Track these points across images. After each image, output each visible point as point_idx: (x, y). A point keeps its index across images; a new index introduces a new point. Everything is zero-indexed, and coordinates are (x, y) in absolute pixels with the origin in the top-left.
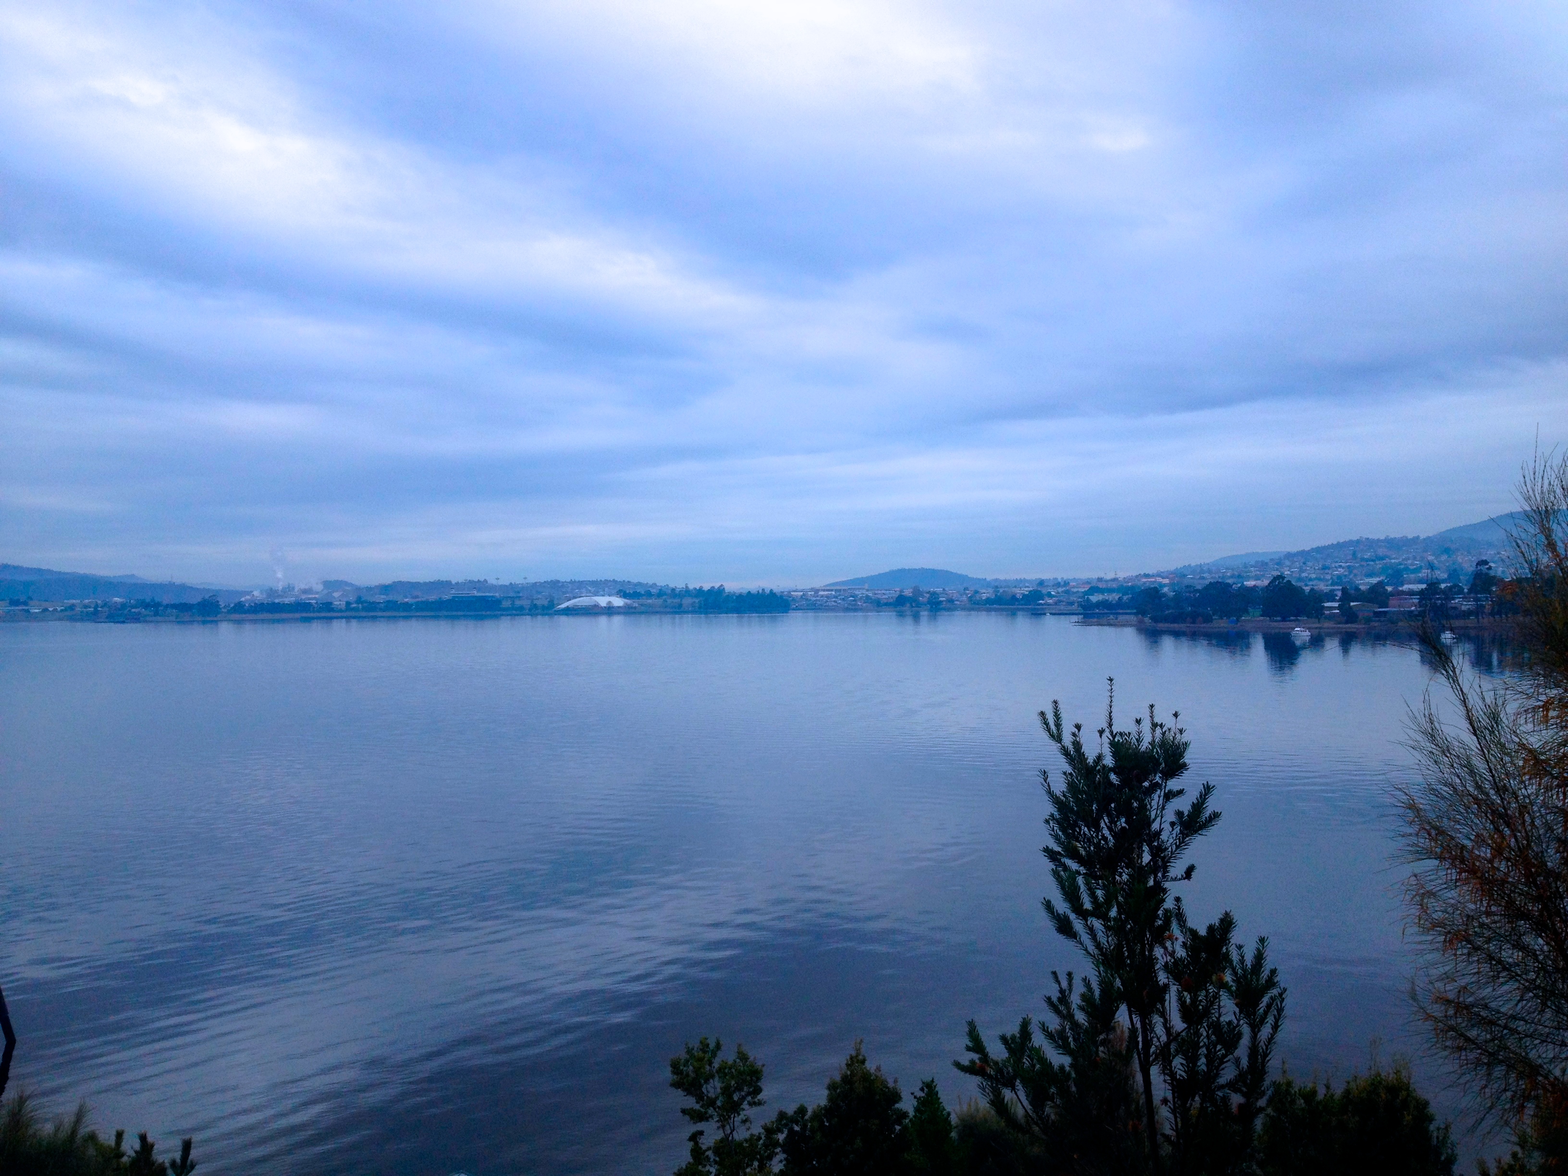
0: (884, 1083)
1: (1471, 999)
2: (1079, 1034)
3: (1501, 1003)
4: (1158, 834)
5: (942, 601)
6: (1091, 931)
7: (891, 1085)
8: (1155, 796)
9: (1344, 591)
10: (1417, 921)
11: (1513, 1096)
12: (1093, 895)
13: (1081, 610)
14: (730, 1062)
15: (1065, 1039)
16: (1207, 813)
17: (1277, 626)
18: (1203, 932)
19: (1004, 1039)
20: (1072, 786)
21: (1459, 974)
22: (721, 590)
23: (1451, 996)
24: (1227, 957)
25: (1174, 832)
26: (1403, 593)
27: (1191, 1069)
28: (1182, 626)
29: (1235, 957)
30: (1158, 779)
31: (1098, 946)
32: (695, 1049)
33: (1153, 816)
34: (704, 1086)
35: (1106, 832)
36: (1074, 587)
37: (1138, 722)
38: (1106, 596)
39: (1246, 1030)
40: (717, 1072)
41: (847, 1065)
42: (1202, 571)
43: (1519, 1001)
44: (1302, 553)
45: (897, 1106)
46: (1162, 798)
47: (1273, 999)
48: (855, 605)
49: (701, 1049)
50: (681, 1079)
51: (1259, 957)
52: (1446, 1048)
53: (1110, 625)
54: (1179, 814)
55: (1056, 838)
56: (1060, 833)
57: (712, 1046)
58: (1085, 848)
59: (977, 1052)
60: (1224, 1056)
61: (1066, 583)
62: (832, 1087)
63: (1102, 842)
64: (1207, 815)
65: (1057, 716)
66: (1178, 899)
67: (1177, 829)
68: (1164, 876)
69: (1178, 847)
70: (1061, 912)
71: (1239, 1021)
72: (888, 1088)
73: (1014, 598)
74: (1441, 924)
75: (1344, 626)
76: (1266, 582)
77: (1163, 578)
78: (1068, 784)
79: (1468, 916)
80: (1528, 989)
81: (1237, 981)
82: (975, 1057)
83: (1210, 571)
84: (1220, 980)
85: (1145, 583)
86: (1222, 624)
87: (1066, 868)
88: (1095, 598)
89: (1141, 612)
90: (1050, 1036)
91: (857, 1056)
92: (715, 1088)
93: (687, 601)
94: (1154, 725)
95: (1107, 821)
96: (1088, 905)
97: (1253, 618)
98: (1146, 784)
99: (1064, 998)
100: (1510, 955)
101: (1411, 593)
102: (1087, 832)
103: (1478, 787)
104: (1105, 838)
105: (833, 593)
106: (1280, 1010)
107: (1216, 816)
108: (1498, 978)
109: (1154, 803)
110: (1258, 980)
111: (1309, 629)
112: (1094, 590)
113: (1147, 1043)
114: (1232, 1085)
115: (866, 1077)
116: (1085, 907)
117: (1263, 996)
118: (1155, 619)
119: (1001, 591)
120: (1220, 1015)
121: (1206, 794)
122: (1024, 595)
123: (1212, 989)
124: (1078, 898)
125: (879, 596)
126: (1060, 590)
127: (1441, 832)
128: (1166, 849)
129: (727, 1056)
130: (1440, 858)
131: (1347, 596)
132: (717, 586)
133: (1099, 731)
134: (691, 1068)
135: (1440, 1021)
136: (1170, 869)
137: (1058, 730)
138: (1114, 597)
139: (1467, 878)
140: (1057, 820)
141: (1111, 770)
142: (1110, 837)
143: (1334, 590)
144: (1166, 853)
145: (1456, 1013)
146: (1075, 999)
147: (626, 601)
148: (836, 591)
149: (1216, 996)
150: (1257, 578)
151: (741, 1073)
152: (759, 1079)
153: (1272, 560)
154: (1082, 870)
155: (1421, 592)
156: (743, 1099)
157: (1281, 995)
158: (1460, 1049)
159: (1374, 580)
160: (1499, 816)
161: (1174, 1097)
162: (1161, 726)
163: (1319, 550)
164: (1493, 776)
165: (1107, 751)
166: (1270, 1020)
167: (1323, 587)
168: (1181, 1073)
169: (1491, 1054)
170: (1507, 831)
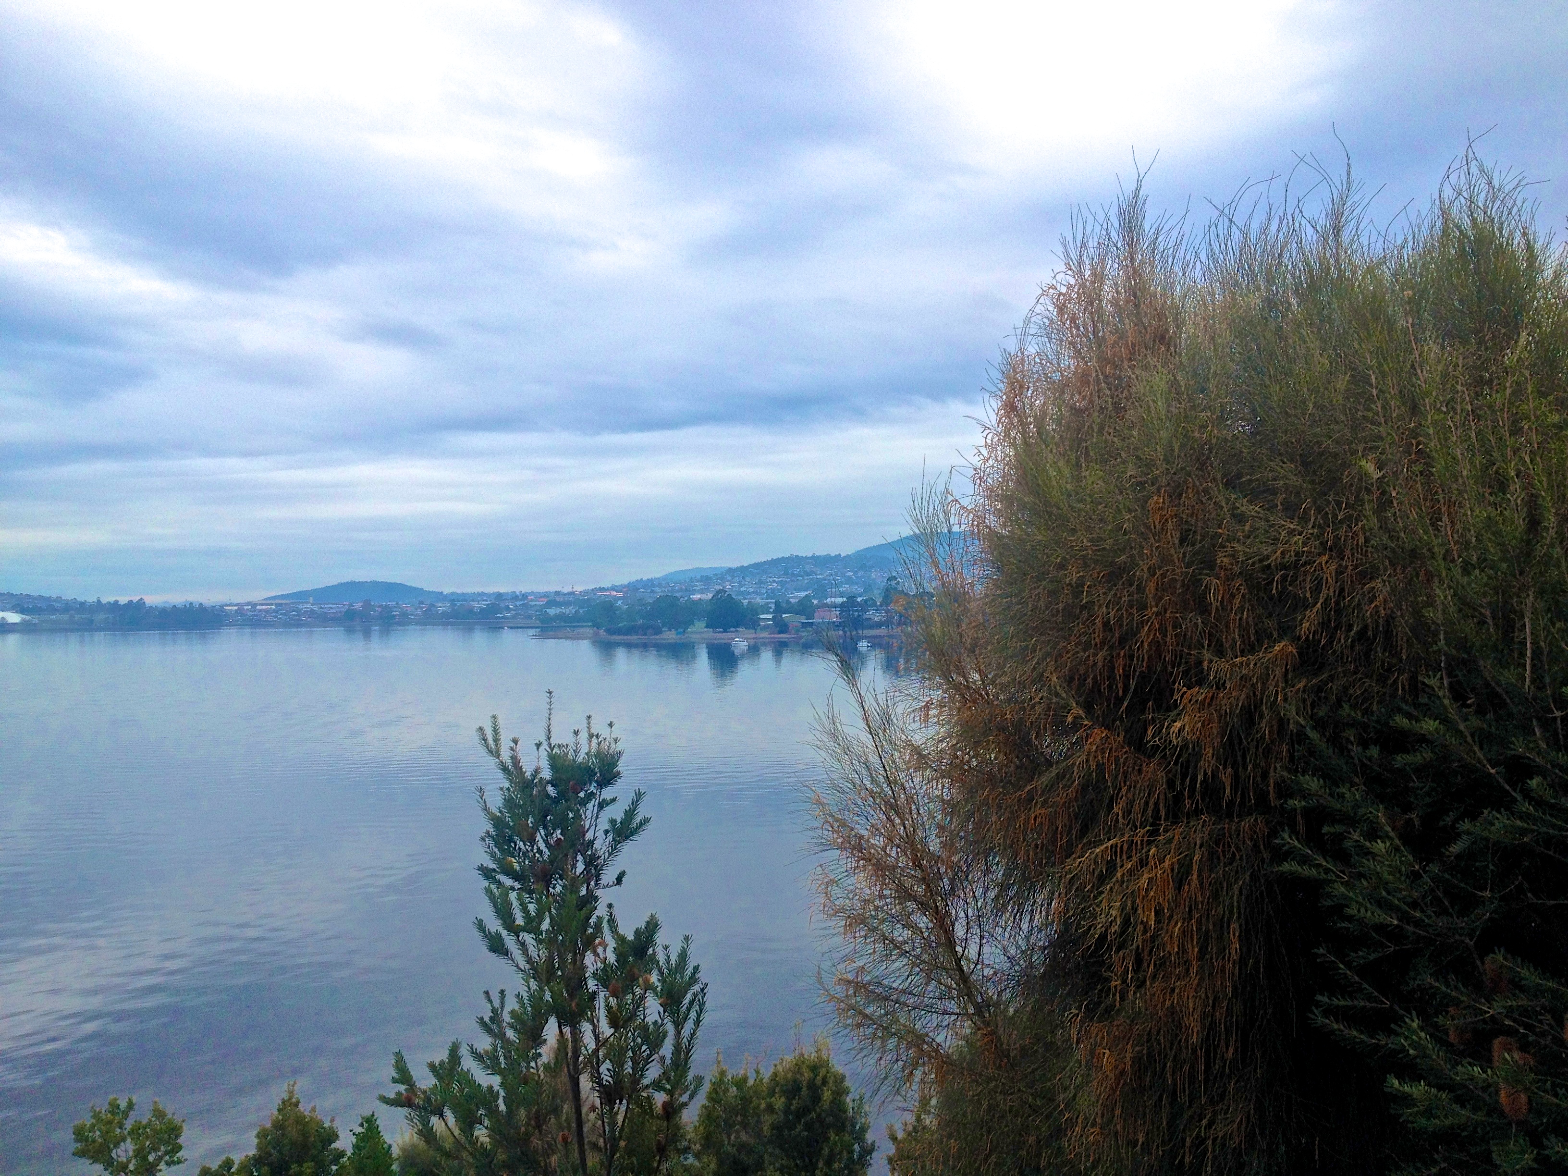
0: (320, 1124)
1: (868, 978)
2: (510, 1052)
3: (893, 979)
4: (591, 843)
5: (394, 616)
6: (523, 945)
7: (327, 1125)
8: (590, 806)
9: (777, 604)
10: (822, 908)
11: (904, 1065)
12: (525, 910)
13: (539, 624)
14: (144, 1122)
15: (495, 1058)
16: (638, 819)
17: (721, 637)
18: (630, 937)
19: (432, 1067)
20: (509, 803)
21: (857, 955)
22: (141, 603)
23: (850, 977)
24: (653, 959)
25: (607, 840)
26: (826, 605)
27: (616, 1074)
28: (634, 638)
29: (661, 958)
30: (593, 788)
31: (529, 960)
32: (103, 1112)
33: (587, 827)
34: (114, 1151)
35: (542, 845)
36: (532, 600)
37: (576, 733)
38: (563, 610)
39: (670, 1028)
40: (129, 1133)
41: (279, 1110)
42: (653, 585)
43: (908, 976)
44: (742, 569)
45: (333, 1146)
46: (596, 807)
47: (695, 995)
48: (298, 620)
49: (110, 1112)
50: (86, 1145)
51: (683, 956)
52: (846, 1027)
53: (566, 638)
54: (613, 822)
55: (492, 855)
56: (496, 850)
57: (123, 1105)
58: (519, 863)
59: (403, 1083)
60: (650, 1056)
61: (524, 596)
62: (262, 1135)
63: (537, 855)
64: (638, 822)
65: (496, 731)
66: (610, 906)
67: (610, 837)
68: (596, 884)
69: (610, 855)
70: (493, 930)
71: (663, 1020)
72: (324, 1128)
73: (471, 611)
74: (842, 909)
75: (776, 636)
76: (710, 596)
77: (617, 592)
78: (505, 799)
79: (865, 900)
80: (914, 965)
81: (663, 981)
82: (402, 1088)
83: (660, 585)
84: (647, 981)
85: (601, 596)
86: (670, 636)
87: (499, 883)
88: (552, 612)
89: (597, 625)
90: (478, 1057)
91: (290, 1099)
92: (126, 1151)
93: (100, 617)
94: (591, 736)
95: (543, 833)
96: (520, 921)
97: (699, 630)
98: (582, 795)
99: (496, 1016)
100: (901, 934)
101: (835, 606)
102: (522, 846)
103: (873, 781)
104: (540, 852)
105: (273, 607)
106: (702, 1005)
107: (646, 821)
108: (891, 955)
109: (589, 813)
110: (682, 978)
111: (747, 639)
112: (552, 603)
113: (576, 1053)
114: (657, 1085)
115: (300, 1120)
116: (517, 923)
117: (686, 993)
118: (609, 631)
119: (459, 604)
120: (645, 1017)
121: (637, 801)
122: (482, 609)
123: (638, 991)
124: (511, 914)
125: (325, 610)
126: (518, 603)
127: (843, 824)
128: (599, 857)
129: (143, 1115)
130: (841, 848)
131: (779, 609)
132: (135, 599)
133: (536, 744)
134: (98, 1133)
135: (842, 1001)
136: (602, 876)
137: (496, 745)
138: (569, 611)
139: (864, 866)
140: (493, 837)
141: (548, 782)
142: (545, 850)
143: (768, 603)
144: (599, 861)
145: (855, 993)
146: (507, 1018)
147: (24, 616)
148: (276, 605)
149: (643, 998)
150: (702, 592)
151: (156, 1132)
152: (178, 1136)
153: (716, 575)
154: (517, 885)
155: (842, 605)
156: (160, 1158)
157: (702, 990)
158: (859, 1026)
159: (803, 594)
160: (892, 806)
161: (601, 1104)
162: (597, 736)
163: (756, 566)
164: (886, 770)
165: (545, 764)
166: (693, 1015)
167: (759, 600)
168: (606, 1078)
169: (885, 1028)
170: (897, 821)
